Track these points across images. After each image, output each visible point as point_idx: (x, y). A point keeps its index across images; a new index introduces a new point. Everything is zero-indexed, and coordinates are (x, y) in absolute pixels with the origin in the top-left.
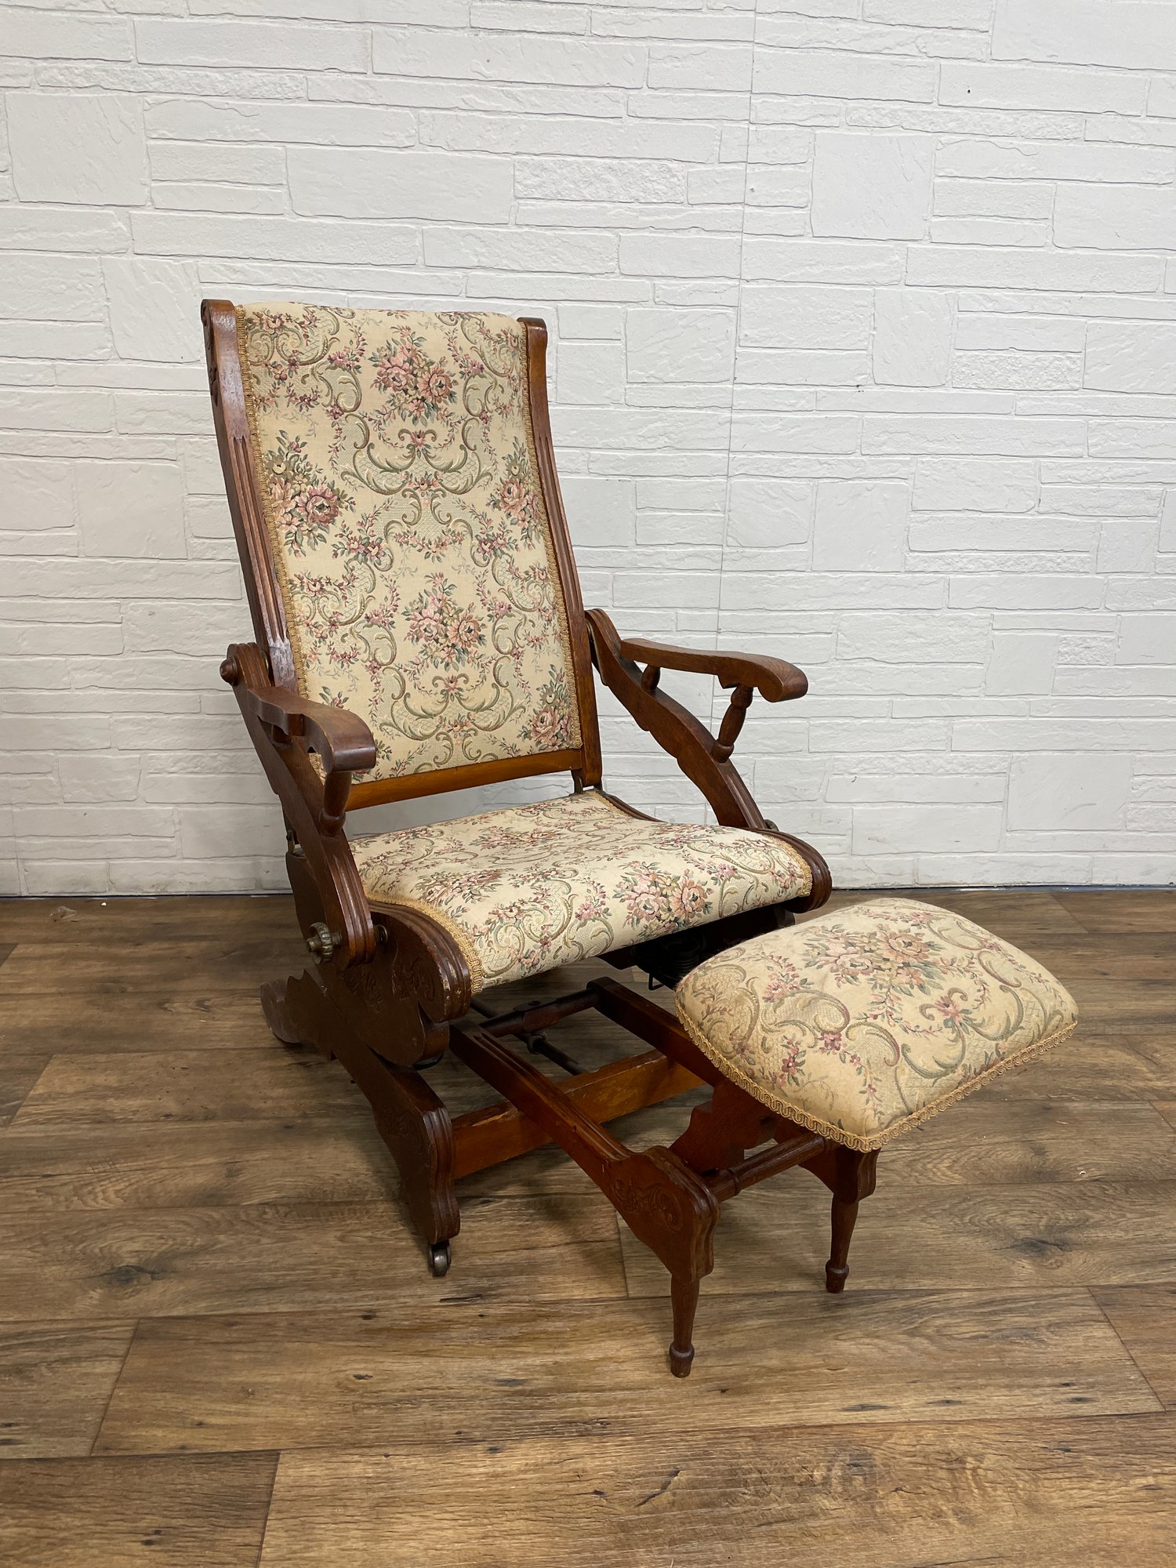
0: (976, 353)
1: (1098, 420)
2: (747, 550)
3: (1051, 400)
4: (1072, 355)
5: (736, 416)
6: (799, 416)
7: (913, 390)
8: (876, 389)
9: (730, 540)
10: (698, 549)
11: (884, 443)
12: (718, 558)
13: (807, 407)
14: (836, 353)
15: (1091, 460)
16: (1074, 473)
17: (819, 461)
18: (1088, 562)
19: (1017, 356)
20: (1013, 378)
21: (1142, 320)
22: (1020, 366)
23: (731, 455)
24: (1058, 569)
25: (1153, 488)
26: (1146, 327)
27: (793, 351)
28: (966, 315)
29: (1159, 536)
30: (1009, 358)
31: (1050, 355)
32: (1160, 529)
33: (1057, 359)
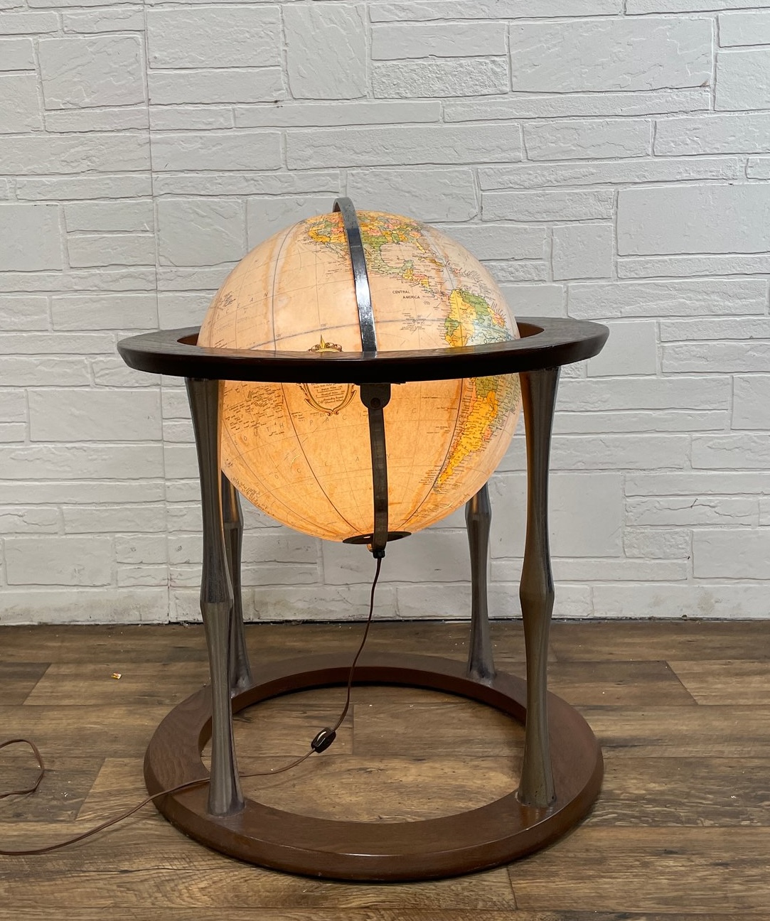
0: (395, 62)
1: (533, 123)
2: (181, 269)
3: (479, 105)
4: (495, 58)
5: (155, 137)
6: (220, 134)
7: (334, 103)
8: (296, 104)
9: (162, 259)
10: (132, 269)
11: (310, 158)
12: (152, 278)
13: (226, 125)
15: (531, 164)
16: (516, 178)
17: (244, 178)
18: (543, 270)
19: (438, 63)
20: (438, 86)
21: (566, 19)
22: (443, 72)
23: (154, 175)
24: (512, 279)
25: (602, 189)
26: (572, 25)
27: (205, 70)
28: (379, 25)
29: (616, 238)
30: (430, 65)
31: (473, 60)
32: (616, 231)
33: (481, 63)
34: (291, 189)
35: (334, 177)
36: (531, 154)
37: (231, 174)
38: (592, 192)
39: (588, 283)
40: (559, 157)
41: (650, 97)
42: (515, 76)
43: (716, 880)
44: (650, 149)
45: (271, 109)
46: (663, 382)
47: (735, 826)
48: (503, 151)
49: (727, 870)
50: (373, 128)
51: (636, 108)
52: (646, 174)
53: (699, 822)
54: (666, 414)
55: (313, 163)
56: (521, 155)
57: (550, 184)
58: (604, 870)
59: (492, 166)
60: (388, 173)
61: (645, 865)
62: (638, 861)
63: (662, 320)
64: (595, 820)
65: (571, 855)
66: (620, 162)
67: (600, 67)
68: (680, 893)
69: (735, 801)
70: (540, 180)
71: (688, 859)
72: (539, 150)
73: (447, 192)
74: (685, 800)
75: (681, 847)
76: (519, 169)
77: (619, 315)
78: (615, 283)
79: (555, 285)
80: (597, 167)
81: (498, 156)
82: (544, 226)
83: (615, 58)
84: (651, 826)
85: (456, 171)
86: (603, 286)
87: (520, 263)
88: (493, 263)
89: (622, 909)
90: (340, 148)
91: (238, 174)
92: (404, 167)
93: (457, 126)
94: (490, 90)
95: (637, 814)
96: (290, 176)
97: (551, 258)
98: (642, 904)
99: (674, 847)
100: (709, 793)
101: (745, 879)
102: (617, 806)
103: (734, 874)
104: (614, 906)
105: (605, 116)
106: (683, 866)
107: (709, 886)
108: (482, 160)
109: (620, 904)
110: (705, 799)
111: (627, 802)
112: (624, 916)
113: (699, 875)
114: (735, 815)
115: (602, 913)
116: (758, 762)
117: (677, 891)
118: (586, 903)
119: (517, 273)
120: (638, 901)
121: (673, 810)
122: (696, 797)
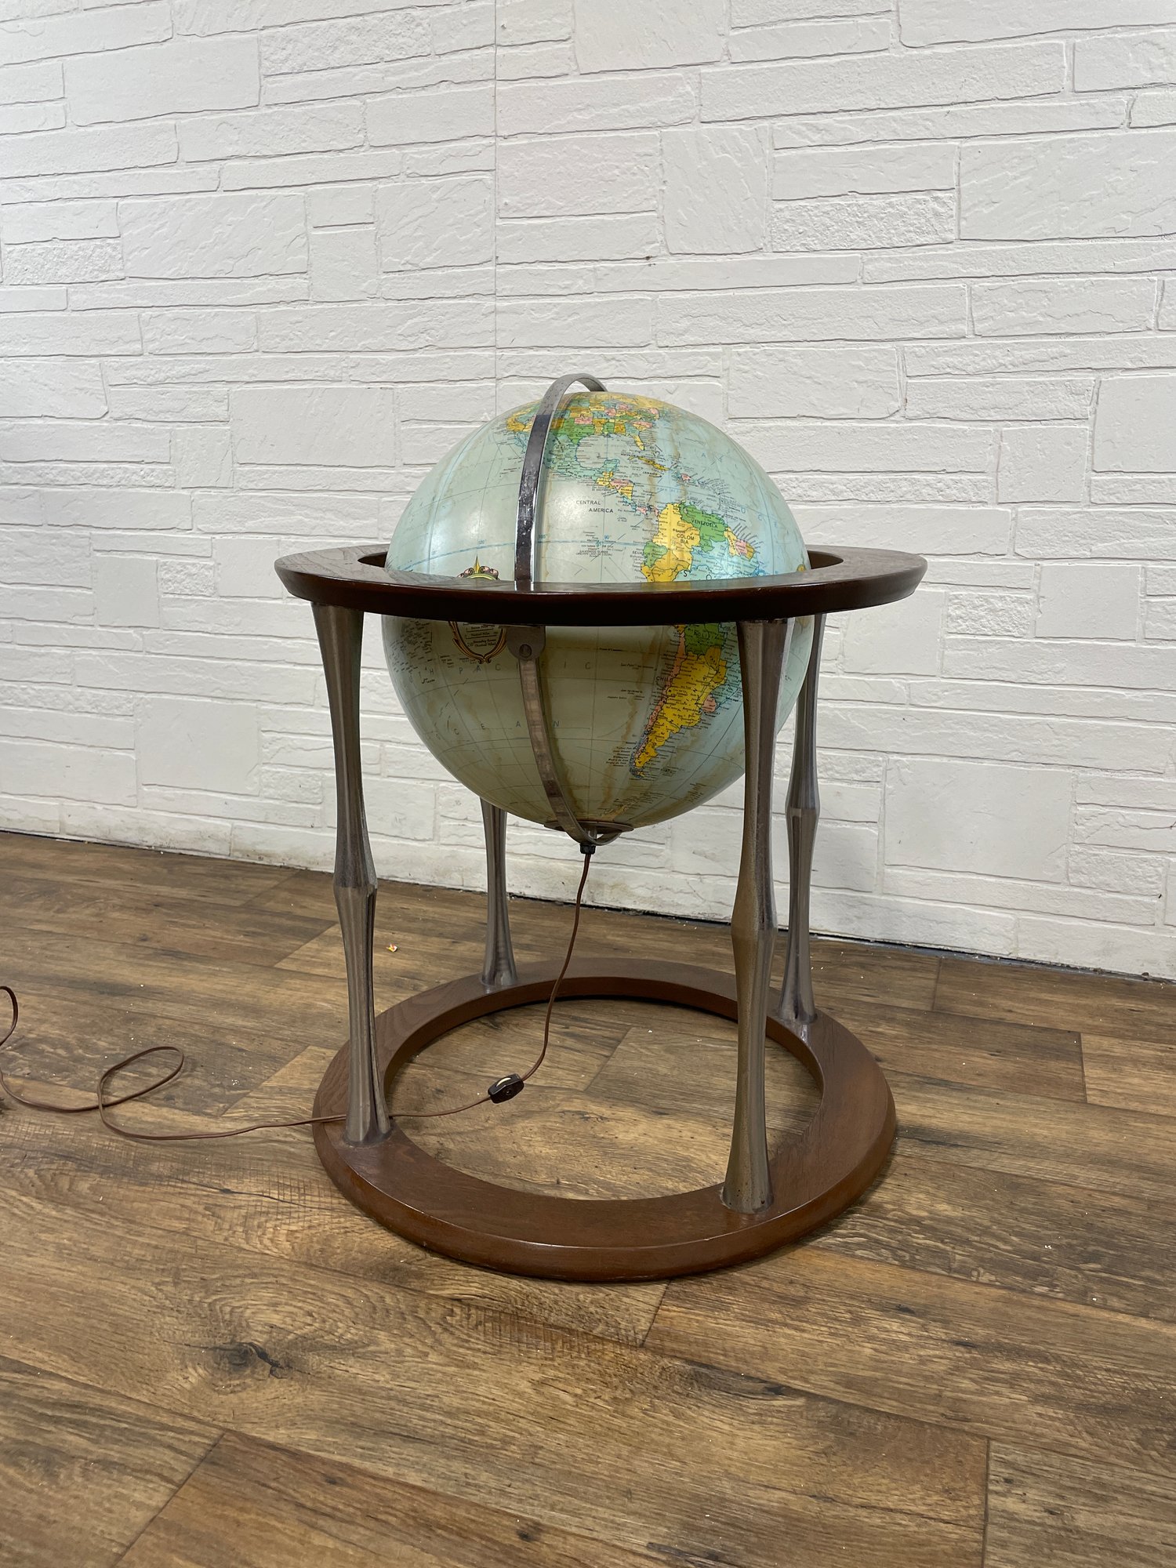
0: (802, 203)
1: (986, 283)
3: (915, 259)
4: (939, 194)
5: (503, 304)
6: (577, 300)
7: (720, 259)
8: (672, 260)
11: (686, 331)
13: (586, 289)
14: (618, 217)
15: (980, 341)
16: (955, 360)
17: (605, 357)
18: (984, 487)
19: (860, 203)
20: (857, 233)
21: (1042, 136)
22: (865, 215)
23: (499, 353)
24: (941, 498)
25: (1077, 377)
26: (1050, 145)
27: (563, 218)
28: (784, 153)
29: (1093, 448)
30: (849, 206)
31: (908, 197)
32: (1092, 437)
33: (918, 201)
34: (659, 372)
35: (715, 356)
36: (979, 327)
37: (588, 352)
38: (1062, 383)
39: (1047, 508)
40: (1019, 331)
41: (1158, 245)
42: (965, 219)
43: (941, 1367)
44: (1153, 321)
45: (642, 268)
46: (1144, 651)
47: (1024, 1291)
48: (941, 323)
49: (967, 1355)
50: (768, 291)
51: (1136, 263)
52: (1144, 356)
53: (974, 1273)
54: (1145, 697)
55: (691, 339)
56: (964, 328)
57: (1002, 369)
58: (794, 1316)
59: (924, 343)
60: (785, 352)
61: (857, 1320)
62: (850, 1312)
63: (1151, 565)
64: (831, 1241)
65: (765, 1284)
66: (1108, 338)
67: (1087, 204)
68: (878, 1375)
69: (1049, 1253)
70: (991, 363)
71: (923, 1325)
72: (991, 322)
73: (862, 378)
74: (976, 1238)
75: (925, 1306)
76: (962, 347)
77: (1088, 554)
78: (1085, 509)
79: (1000, 508)
80: (1073, 345)
81: (934, 329)
82: (991, 427)
83: (1110, 191)
84: (902, 1267)
85: (874, 350)
86: (1068, 513)
87: (954, 477)
88: (916, 476)
89: (782, 1379)
90: (725, 319)
91: (596, 352)
92: (806, 344)
93: (881, 288)
94: (929, 239)
95: (894, 1243)
96: (660, 355)
97: (997, 471)
98: (812, 1378)
99: (915, 1304)
100: (1017, 1234)
101: (986, 1374)
102: (875, 1227)
103: (973, 1364)
104: (772, 1371)
105: (1089, 273)
106: (909, 1334)
107: (927, 1373)
108: (910, 336)
109: (783, 1371)
110: (1005, 1241)
111: (892, 1224)
112: (777, 1390)
113: (922, 1353)
114: (1033, 1275)
115: (749, 1378)
116: (1118, 1202)
117: (876, 1369)
118: (737, 1359)
119: (948, 491)
120: (812, 1372)
121: (948, 1248)
122: (994, 1236)
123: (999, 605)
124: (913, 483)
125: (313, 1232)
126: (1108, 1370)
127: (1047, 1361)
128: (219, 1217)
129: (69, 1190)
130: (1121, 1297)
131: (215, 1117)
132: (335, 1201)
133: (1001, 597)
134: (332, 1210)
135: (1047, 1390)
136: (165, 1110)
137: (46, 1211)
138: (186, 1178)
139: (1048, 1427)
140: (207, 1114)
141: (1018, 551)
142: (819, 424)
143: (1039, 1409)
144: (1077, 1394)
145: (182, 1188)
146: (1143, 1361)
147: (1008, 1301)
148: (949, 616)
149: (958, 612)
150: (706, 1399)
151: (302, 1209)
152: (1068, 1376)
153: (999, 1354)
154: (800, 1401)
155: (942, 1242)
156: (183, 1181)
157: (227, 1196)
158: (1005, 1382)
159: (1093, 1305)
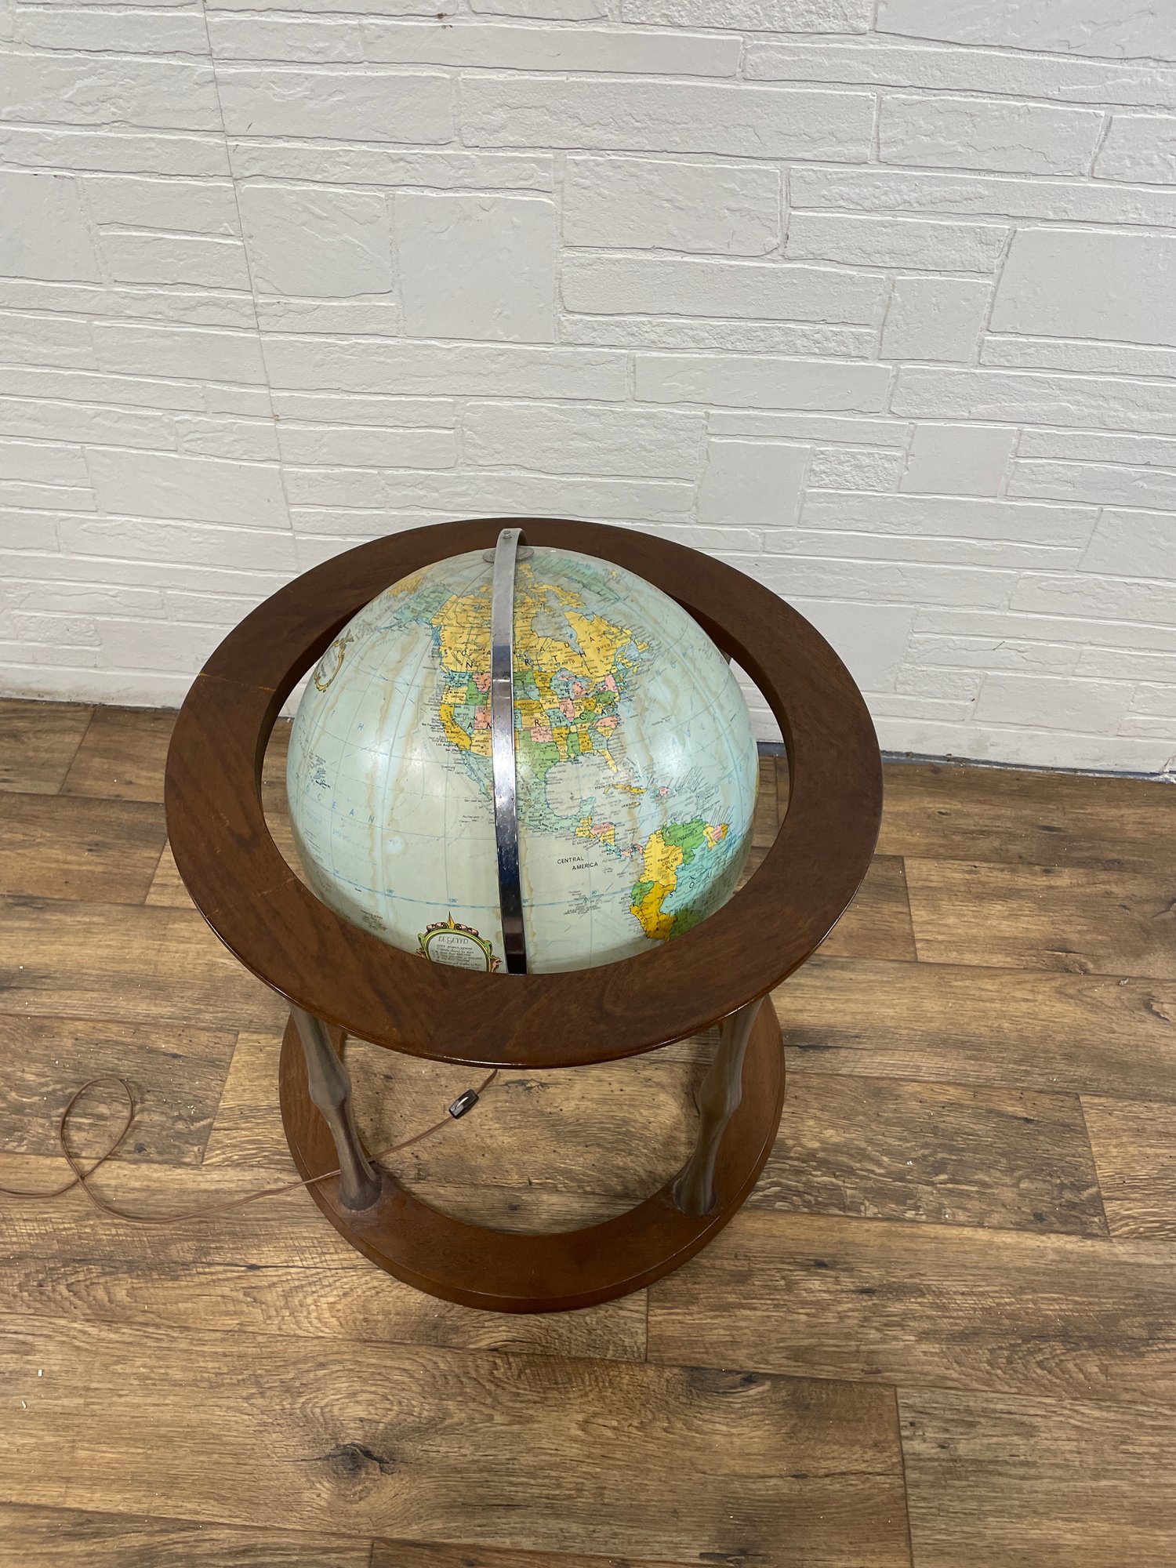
1: (900, 95)
2: (292, 300)
6: (339, 72)
7: (547, 27)
8: (476, 23)
9: (261, 283)
10: (214, 294)
11: (503, 127)
12: (249, 311)
13: (350, 56)
15: (883, 170)
16: (850, 191)
17: (389, 156)
20: (739, 9)
25: (991, 224)
34: (467, 181)
36: (885, 152)
37: (364, 147)
38: (973, 229)
39: (931, 366)
40: (932, 161)
41: (1116, 71)
43: (854, 1320)
44: (1088, 166)
45: (433, 30)
46: (1003, 507)
47: (899, 1220)
49: (870, 1303)
50: (614, 79)
51: (1085, 90)
52: (1070, 207)
53: (863, 1208)
54: (995, 546)
58: (746, 1294)
59: (815, 167)
61: (790, 1286)
62: (783, 1278)
63: (1028, 429)
64: (756, 1197)
65: (719, 1264)
66: (1032, 181)
68: (813, 1341)
69: (910, 1171)
71: (836, 1278)
74: (858, 1165)
75: (834, 1255)
77: (966, 415)
78: (971, 370)
79: (881, 365)
80: (991, 185)
82: (883, 275)
84: (811, 1214)
85: (753, 171)
87: (834, 328)
88: (791, 325)
89: (750, 1365)
90: (555, 113)
91: (376, 149)
92: (665, 155)
93: (766, 87)
95: (801, 1187)
96: (467, 158)
97: (883, 325)
98: (771, 1358)
99: (827, 1255)
100: (887, 1153)
101: (884, 1320)
102: (784, 1170)
103: (875, 1310)
104: (744, 1359)
105: (1028, 97)
106: (828, 1292)
107: (846, 1330)
108: (799, 156)
109: (750, 1357)
110: (879, 1164)
111: (796, 1163)
112: (750, 1379)
113: (840, 1309)
114: (903, 1198)
115: (729, 1372)
116: (953, 1093)
117: (812, 1336)
118: (717, 1355)
119: (825, 344)
120: (769, 1352)
121: (840, 1183)
122: (870, 1159)
123: (866, 461)
124: (786, 332)
125: (350, 1299)
126: (963, 1294)
127: (923, 1295)
128: (262, 1303)
129: (110, 1301)
130: (965, 1209)
131: (196, 1167)
132: (353, 1256)
133: (869, 454)
134: (354, 1268)
135: (926, 1325)
136: (144, 1166)
137: (104, 1334)
138: (209, 1259)
139: (930, 1363)
140: (188, 1164)
141: (893, 409)
142: (678, 258)
143: (924, 1347)
144: (945, 1324)
145: (211, 1273)
146: (984, 1278)
147: (888, 1234)
148: (812, 470)
149: (822, 467)
150: (704, 1404)
151: (328, 1273)
152: (938, 1307)
153: (890, 1296)
154: (767, 1386)
155: (836, 1177)
156: (210, 1264)
157: (258, 1273)
158: (898, 1324)
159: (946, 1223)
